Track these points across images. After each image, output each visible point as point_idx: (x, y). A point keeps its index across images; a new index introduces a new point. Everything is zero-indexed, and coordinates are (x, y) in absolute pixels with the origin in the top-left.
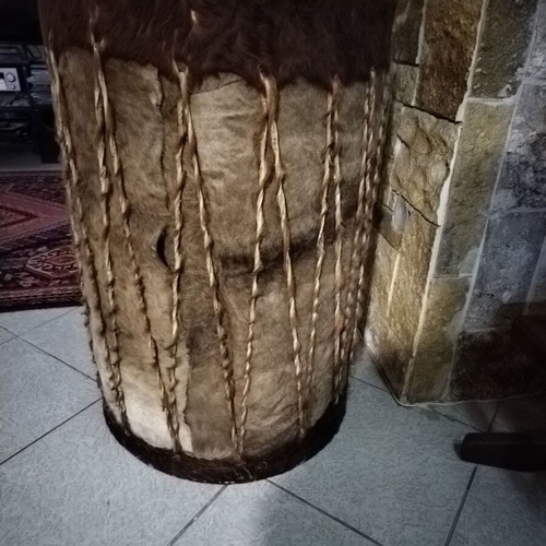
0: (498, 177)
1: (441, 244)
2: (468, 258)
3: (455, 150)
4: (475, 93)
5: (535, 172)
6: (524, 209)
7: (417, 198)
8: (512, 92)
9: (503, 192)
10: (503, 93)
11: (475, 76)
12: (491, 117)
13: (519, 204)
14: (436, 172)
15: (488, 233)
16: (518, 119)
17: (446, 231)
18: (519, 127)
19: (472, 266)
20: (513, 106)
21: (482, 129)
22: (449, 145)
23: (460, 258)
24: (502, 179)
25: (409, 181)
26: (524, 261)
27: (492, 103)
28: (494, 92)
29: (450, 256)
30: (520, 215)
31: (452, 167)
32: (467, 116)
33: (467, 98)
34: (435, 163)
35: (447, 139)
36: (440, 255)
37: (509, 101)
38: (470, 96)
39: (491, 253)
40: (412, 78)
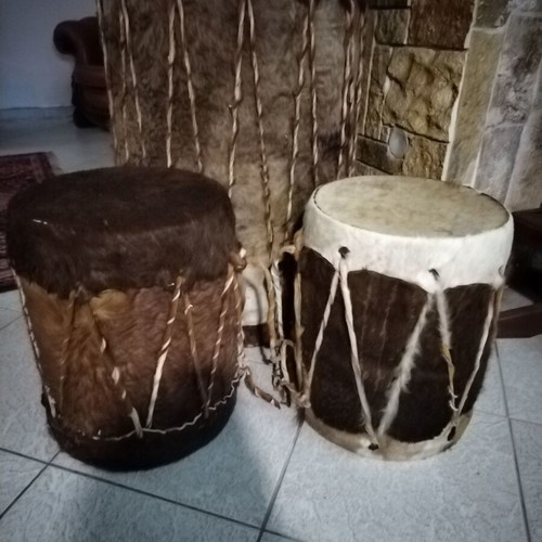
0: (492, 97)
1: (451, 158)
2: (469, 169)
3: (463, 74)
4: (479, 23)
5: (516, 91)
6: (507, 125)
7: (419, 125)
8: (503, 22)
9: (494, 110)
10: (498, 23)
11: (479, 8)
12: (489, 43)
13: (504, 121)
14: (443, 96)
15: (484, 146)
16: (506, 46)
17: (455, 146)
18: (507, 52)
19: (471, 176)
20: (503, 35)
21: (482, 54)
22: (455, 70)
23: (464, 170)
24: (494, 99)
25: (408, 110)
26: (505, 171)
27: (490, 32)
28: (491, 23)
29: (457, 169)
30: (504, 130)
31: (460, 89)
32: (473, 44)
33: (472, 29)
34: (439, 89)
35: (453, 65)
36: (450, 168)
37: (501, 30)
38: (475, 26)
39: (484, 165)
40: (402, 19)
